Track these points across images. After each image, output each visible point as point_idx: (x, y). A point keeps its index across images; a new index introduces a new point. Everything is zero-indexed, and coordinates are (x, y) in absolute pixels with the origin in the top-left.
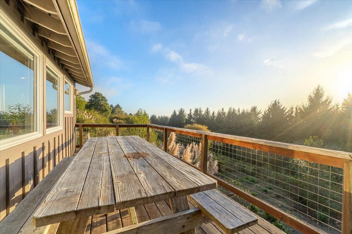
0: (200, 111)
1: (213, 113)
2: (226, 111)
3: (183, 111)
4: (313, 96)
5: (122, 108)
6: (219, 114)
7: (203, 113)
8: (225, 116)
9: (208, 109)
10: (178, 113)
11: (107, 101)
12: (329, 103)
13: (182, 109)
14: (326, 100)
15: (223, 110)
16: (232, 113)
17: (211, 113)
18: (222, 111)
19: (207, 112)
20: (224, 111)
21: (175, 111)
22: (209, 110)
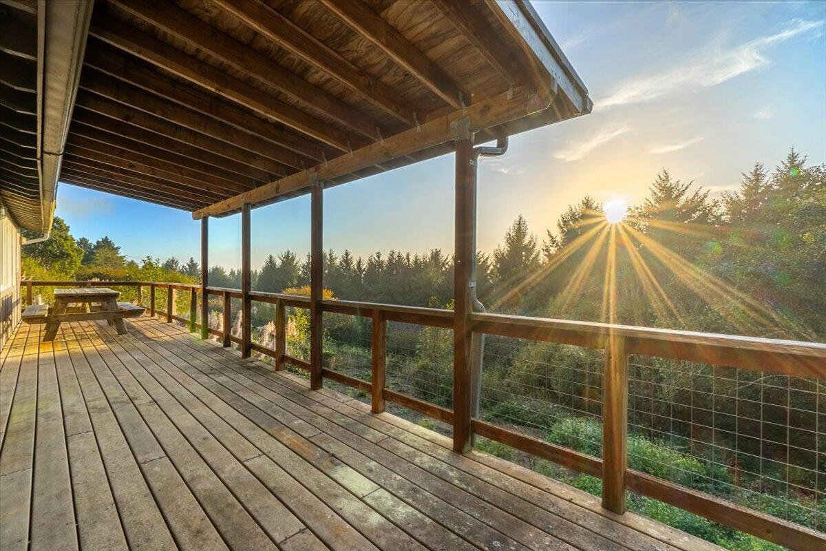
0: (331, 257)
1: (359, 263)
2: (385, 258)
3: (293, 259)
4: (513, 234)
5: (118, 248)
6: (371, 264)
7: (337, 262)
8: (382, 268)
9: (347, 254)
10: (278, 263)
11: (67, 229)
12: (534, 247)
13: (288, 253)
14: (530, 242)
15: (379, 257)
16: (396, 264)
17: (354, 264)
18: (377, 259)
19: (347, 260)
20: (381, 259)
21: (271, 257)
22: (349, 257)
